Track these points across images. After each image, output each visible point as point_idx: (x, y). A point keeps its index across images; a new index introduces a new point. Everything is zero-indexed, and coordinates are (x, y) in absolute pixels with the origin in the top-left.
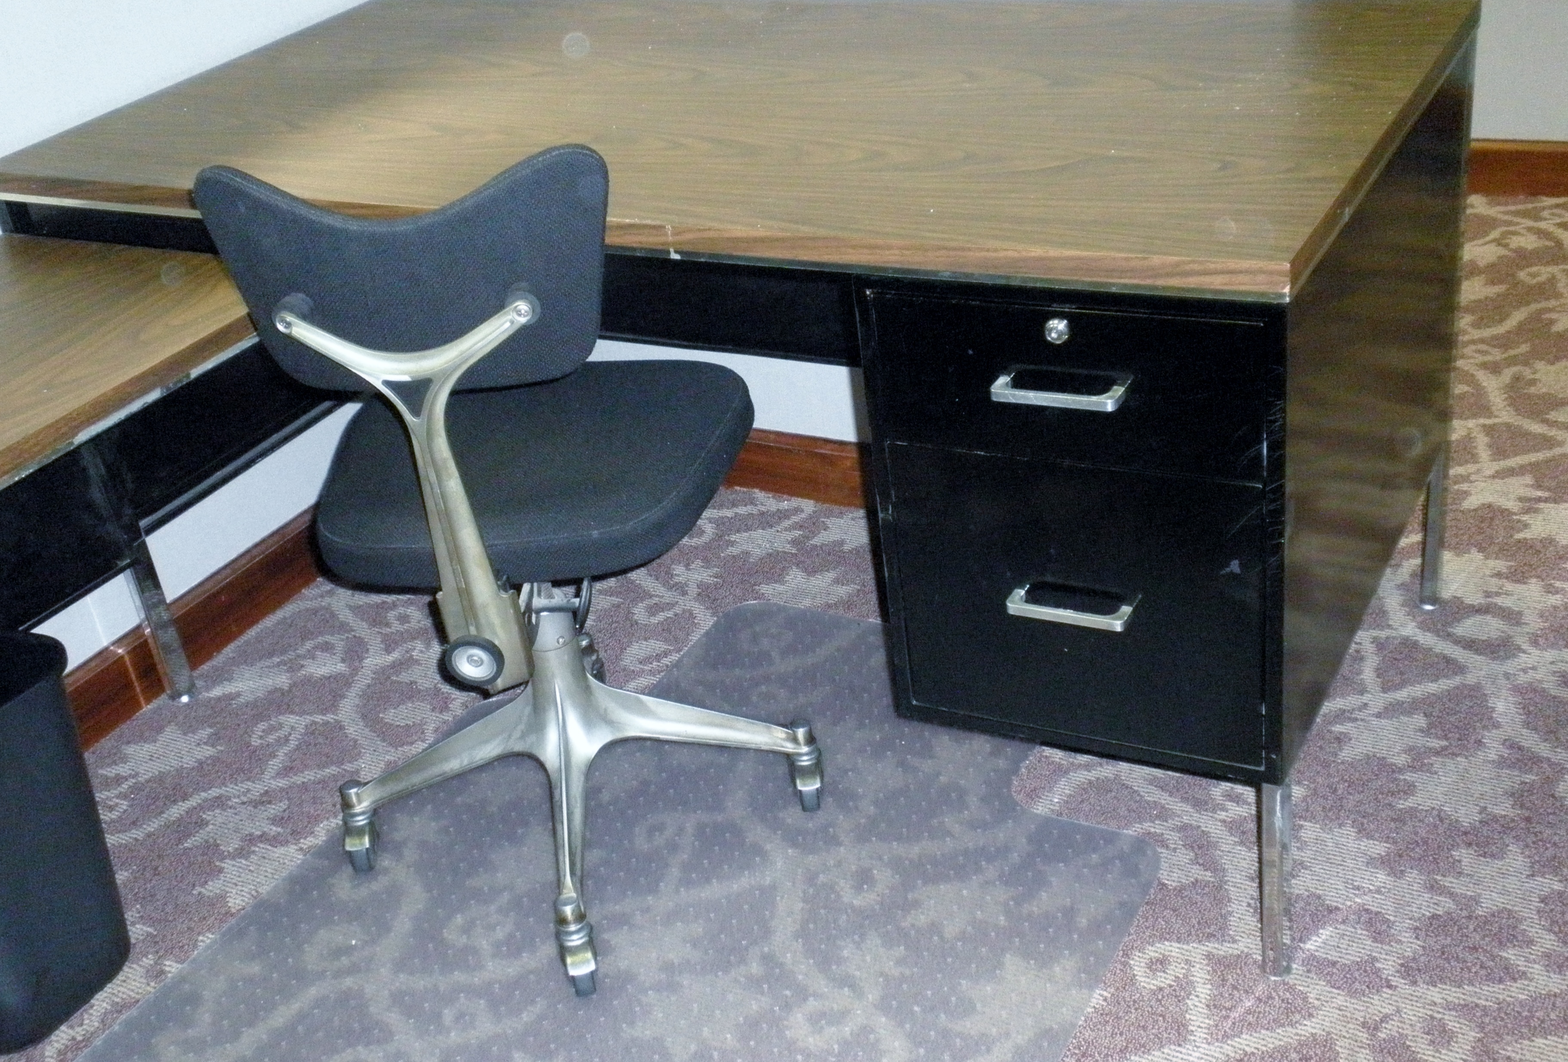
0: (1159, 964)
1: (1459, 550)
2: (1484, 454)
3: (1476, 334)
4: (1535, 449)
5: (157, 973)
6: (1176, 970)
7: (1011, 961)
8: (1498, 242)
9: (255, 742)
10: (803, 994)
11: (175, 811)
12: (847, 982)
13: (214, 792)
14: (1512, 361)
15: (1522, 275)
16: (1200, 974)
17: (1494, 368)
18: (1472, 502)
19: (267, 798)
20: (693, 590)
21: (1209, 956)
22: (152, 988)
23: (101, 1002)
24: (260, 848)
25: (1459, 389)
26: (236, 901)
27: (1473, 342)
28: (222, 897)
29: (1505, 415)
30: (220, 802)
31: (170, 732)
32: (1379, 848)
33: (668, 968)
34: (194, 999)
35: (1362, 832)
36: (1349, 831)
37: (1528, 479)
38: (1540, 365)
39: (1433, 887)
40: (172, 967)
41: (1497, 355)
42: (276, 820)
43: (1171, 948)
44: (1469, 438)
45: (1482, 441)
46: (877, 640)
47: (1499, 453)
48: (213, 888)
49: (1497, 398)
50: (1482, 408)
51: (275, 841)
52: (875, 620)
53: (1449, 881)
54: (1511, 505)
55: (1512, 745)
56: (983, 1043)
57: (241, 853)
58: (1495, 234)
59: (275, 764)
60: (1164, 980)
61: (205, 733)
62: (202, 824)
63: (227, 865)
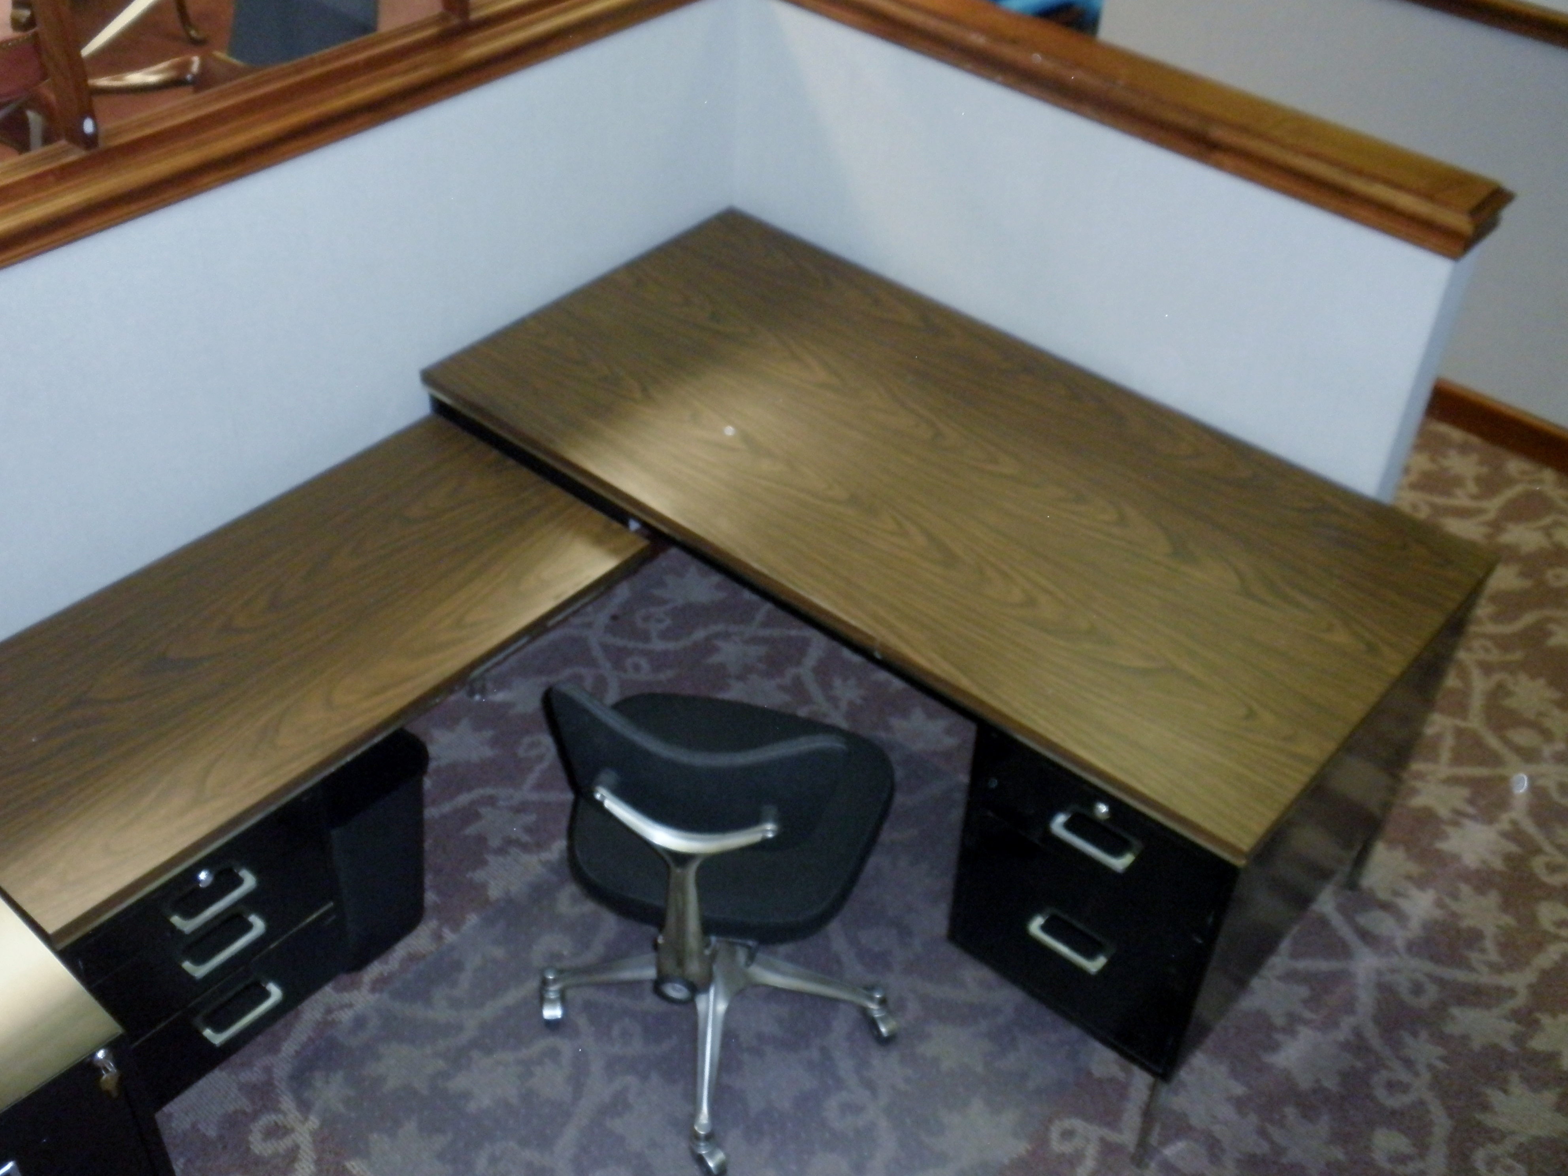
0: (1068, 1135)
1: (1392, 844)
2: (1445, 755)
3: (1491, 628)
4: (1482, 763)
5: (438, 937)
6: (1077, 1142)
7: (977, 1105)
8: (1547, 531)
9: (521, 752)
10: (839, 1083)
11: (464, 799)
12: (870, 1086)
13: (489, 791)
14: (1506, 667)
15: (1550, 574)
16: (1092, 1151)
17: (1487, 669)
18: (1418, 802)
19: (521, 808)
20: (844, 705)
21: (1102, 1140)
22: (433, 947)
23: (401, 950)
24: (514, 850)
25: (1451, 681)
26: (494, 892)
27: (1484, 636)
28: (484, 886)
29: (1475, 722)
30: (491, 801)
31: (464, 726)
32: (1239, 1090)
33: (760, 1037)
34: (458, 966)
35: (1234, 1073)
36: (1223, 1069)
37: (1465, 792)
38: (1523, 678)
39: (1262, 1133)
40: (450, 936)
41: (1495, 656)
42: (528, 830)
43: (1078, 1124)
44: (1439, 737)
45: (1449, 741)
46: (960, 797)
47: (1457, 759)
48: (479, 875)
49: (1477, 702)
50: (1461, 708)
51: (525, 847)
52: (964, 778)
53: (1271, 1129)
54: (1443, 812)
55: (1358, 1033)
56: (941, 1159)
57: (501, 851)
58: (1547, 520)
59: (532, 778)
60: (1067, 1148)
61: (488, 734)
62: (477, 816)
63: (491, 858)
